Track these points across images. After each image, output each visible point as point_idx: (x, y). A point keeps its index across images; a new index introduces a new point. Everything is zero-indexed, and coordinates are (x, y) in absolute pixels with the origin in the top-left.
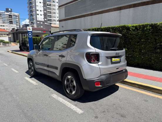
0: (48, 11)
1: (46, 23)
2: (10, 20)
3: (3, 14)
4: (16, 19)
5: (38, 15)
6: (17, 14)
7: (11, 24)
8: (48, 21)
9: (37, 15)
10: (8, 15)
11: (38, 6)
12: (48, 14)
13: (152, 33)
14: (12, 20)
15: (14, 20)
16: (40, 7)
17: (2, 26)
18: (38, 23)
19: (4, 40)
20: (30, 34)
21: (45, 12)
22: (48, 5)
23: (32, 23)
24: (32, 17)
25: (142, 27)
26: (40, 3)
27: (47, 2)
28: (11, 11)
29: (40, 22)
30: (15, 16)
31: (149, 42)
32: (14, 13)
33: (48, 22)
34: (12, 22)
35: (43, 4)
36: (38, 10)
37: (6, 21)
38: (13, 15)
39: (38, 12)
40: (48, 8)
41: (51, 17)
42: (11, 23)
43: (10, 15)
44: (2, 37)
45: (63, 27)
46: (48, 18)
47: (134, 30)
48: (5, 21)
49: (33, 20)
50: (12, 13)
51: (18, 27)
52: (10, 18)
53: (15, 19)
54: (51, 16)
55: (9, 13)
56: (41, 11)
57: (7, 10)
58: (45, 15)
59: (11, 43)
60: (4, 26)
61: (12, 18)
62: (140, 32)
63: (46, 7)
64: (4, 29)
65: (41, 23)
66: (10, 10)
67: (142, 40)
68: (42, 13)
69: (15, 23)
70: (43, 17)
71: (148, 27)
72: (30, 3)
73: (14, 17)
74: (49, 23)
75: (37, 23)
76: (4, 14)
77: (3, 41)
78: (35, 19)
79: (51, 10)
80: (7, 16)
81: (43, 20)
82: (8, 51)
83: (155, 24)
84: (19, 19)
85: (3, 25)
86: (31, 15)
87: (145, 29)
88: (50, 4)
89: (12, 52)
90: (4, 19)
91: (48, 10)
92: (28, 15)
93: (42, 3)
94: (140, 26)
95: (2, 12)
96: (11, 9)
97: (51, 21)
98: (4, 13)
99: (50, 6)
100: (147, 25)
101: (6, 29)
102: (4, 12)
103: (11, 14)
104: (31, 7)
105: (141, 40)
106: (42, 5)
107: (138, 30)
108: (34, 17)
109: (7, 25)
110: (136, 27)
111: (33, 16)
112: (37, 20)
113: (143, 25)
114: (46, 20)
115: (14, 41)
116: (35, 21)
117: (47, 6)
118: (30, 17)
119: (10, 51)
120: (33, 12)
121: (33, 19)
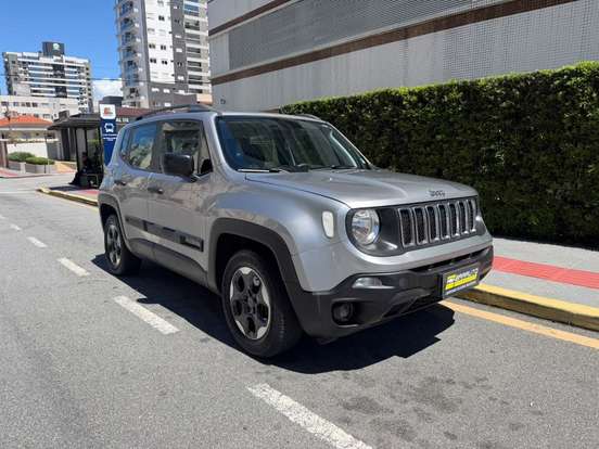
0: (190, 49)
1: (182, 92)
2: (56, 82)
3: (33, 63)
4: (78, 80)
5: (155, 61)
6: (80, 62)
7: (61, 99)
8: (190, 83)
9: (151, 65)
10: (48, 65)
11: (153, 30)
12: (189, 59)
13: (467, 112)
14: (64, 82)
15: (70, 83)
16: (160, 33)
17: (28, 105)
18: (154, 90)
19: (32, 153)
20: (108, 130)
21: (179, 50)
22: (188, 27)
23: (132, 91)
24: (131, 73)
25: (436, 93)
26: (161, 18)
27: (186, 16)
28: (61, 52)
29: (162, 86)
30: (73, 67)
31: (460, 142)
32: (70, 59)
33: (191, 86)
34: (64, 89)
35: (170, 22)
36: (153, 46)
37: (44, 86)
38: (69, 67)
39: (152, 53)
40: (189, 35)
41: (200, 70)
42: (61, 93)
43: (56, 67)
44: (26, 142)
45: (223, 101)
46: (190, 73)
47: (414, 105)
48: (39, 86)
49: (137, 81)
50: (65, 58)
51: (86, 106)
52: (56, 75)
53: (75, 78)
54: (200, 64)
55: (55, 58)
56: (163, 48)
57: (47, 50)
58: (179, 61)
59: (53, 163)
60: (35, 105)
61: (63, 76)
62: (432, 111)
63: (183, 33)
64: (37, 116)
65: (167, 91)
66: (56, 46)
67: (439, 137)
68: (169, 55)
69: (76, 94)
70: (171, 68)
71: (454, 95)
72: (127, 20)
73: (72, 73)
74: (192, 90)
75: (150, 90)
76: (37, 64)
77: (29, 155)
78: (143, 76)
79: (199, 43)
80: (46, 70)
81: (172, 80)
82: (40, 191)
83: (473, 84)
84: (88, 79)
85: (32, 100)
86: (130, 63)
87: (446, 99)
88: (197, 23)
89: (51, 194)
90: (37, 81)
91: (188, 45)
92: (120, 63)
93: (166, 18)
94: (430, 90)
95: (29, 58)
96: (61, 46)
97: (201, 83)
98: (38, 59)
99: (198, 29)
100: (451, 86)
101: (41, 117)
102: (36, 55)
103: (62, 61)
104: (129, 36)
105: (434, 137)
106: (167, 25)
107: (425, 103)
108: (140, 70)
109: (46, 100)
110: (420, 95)
111: (136, 67)
112: (152, 79)
113: (440, 89)
114: (181, 78)
115: (67, 158)
116: (142, 84)
117: (187, 31)
118: (127, 70)
119: (44, 190)
120: (135, 52)
121: (137, 79)
